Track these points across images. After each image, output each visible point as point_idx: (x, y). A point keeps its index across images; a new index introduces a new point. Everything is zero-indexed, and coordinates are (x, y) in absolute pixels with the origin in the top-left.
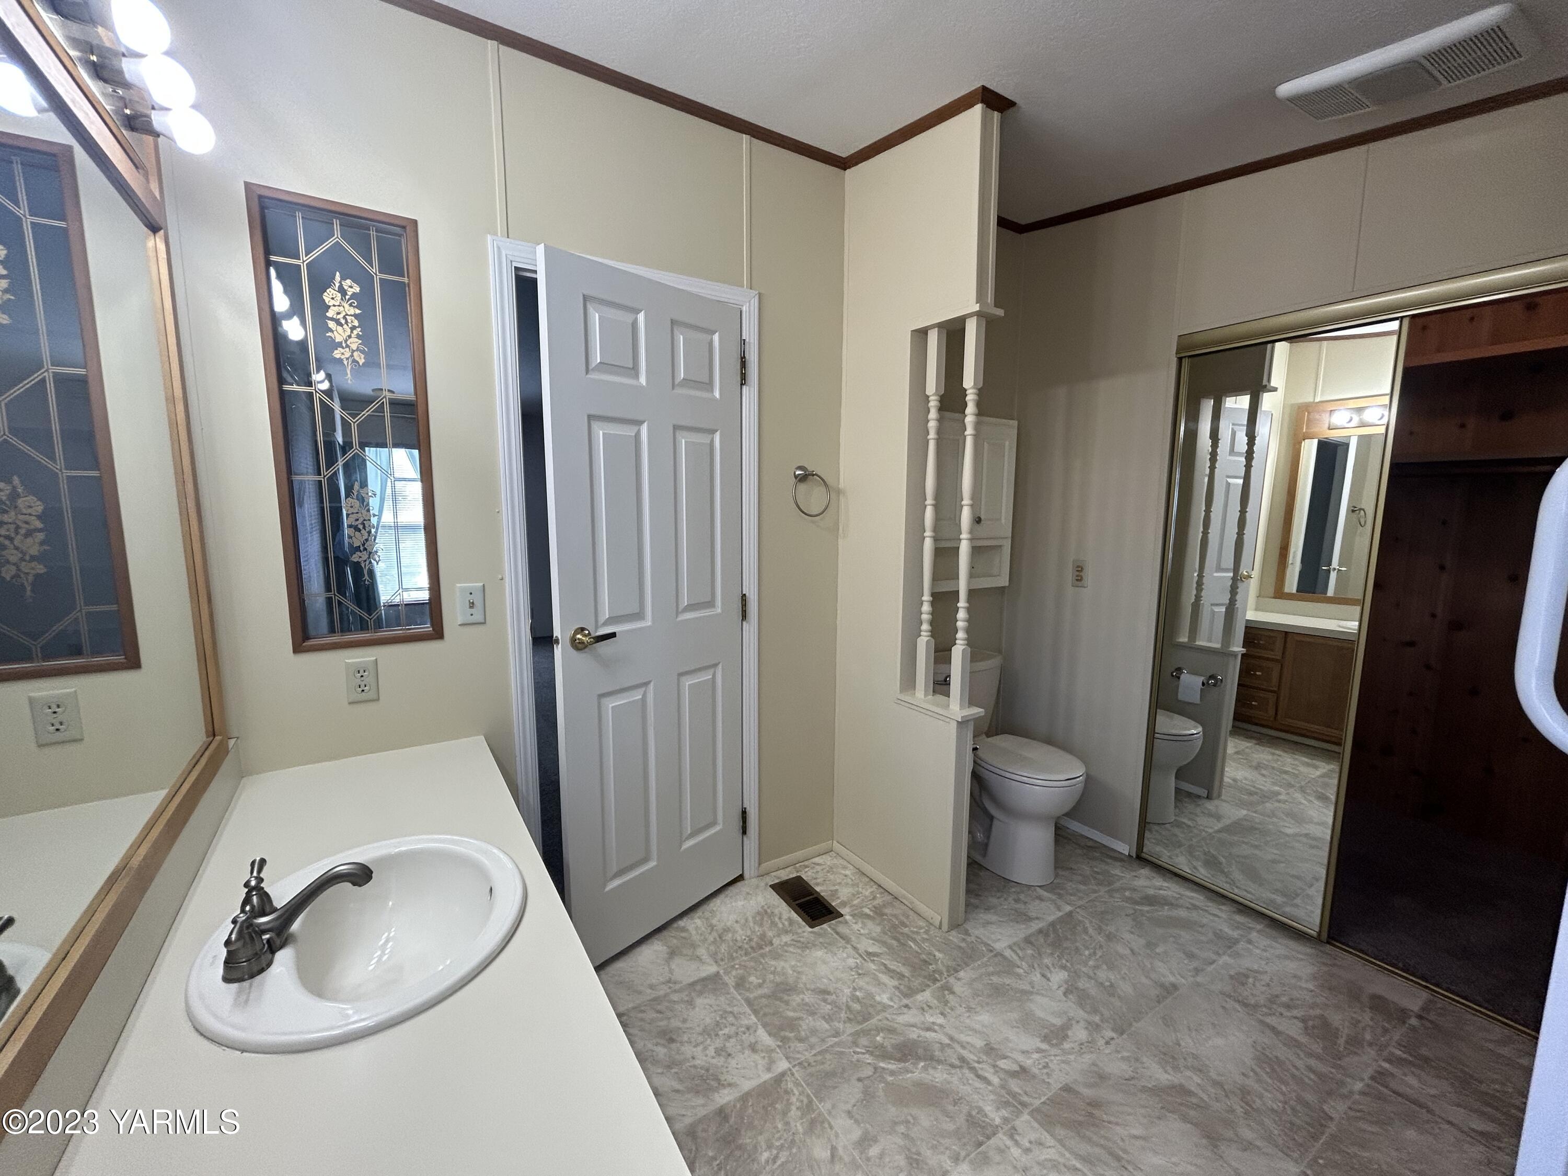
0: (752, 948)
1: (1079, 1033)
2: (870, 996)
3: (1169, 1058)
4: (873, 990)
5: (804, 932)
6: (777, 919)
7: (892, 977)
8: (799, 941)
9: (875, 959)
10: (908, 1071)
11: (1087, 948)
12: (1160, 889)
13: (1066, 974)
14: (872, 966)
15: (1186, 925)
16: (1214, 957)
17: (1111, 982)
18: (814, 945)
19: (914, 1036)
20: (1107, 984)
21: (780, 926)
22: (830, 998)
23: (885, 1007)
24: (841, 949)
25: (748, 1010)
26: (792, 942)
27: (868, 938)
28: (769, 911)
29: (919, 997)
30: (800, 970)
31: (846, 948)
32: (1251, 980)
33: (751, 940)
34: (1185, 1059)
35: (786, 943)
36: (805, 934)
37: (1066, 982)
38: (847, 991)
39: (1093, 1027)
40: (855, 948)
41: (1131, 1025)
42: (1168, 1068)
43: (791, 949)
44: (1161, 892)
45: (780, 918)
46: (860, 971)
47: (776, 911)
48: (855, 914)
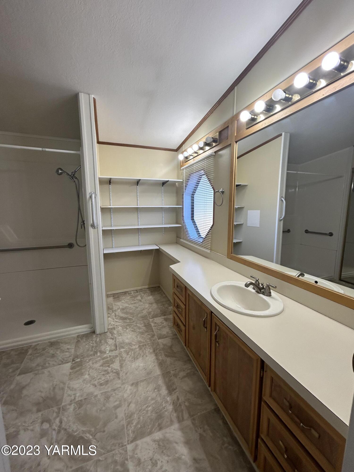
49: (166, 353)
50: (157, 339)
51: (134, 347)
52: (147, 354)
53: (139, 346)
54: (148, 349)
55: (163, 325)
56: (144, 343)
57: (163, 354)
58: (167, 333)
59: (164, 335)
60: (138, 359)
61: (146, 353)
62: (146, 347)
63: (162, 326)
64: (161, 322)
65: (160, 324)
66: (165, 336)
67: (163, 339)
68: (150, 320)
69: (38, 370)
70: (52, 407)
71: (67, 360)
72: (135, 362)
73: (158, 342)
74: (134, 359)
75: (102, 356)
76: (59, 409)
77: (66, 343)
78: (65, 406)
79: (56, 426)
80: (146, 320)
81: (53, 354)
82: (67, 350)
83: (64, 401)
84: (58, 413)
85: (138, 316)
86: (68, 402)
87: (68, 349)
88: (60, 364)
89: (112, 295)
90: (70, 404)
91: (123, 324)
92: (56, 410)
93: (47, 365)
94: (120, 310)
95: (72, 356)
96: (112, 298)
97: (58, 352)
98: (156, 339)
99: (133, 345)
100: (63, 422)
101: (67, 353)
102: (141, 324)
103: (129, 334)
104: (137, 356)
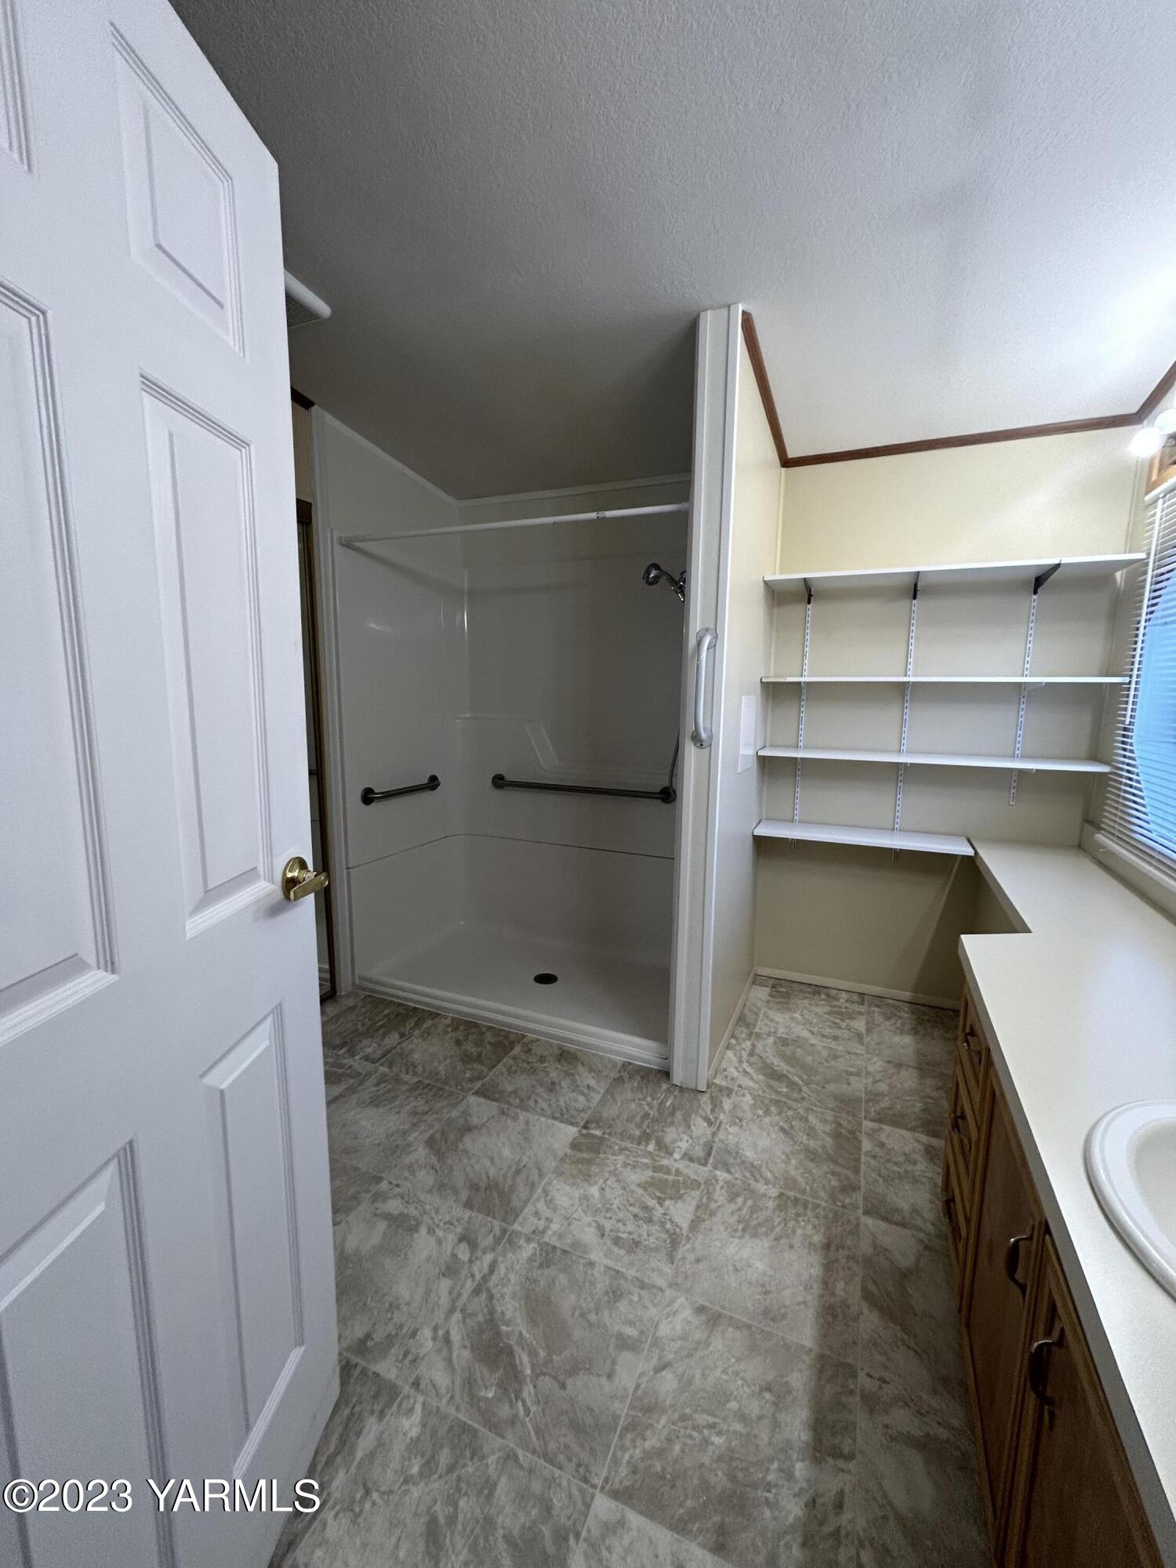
49: (873, 1288)
50: (860, 1211)
51: (761, 1187)
52: (797, 1241)
53: (781, 1195)
54: (809, 1227)
55: (910, 1168)
56: (803, 1192)
57: (858, 1280)
58: (915, 1210)
59: (898, 1211)
60: (755, 1235)
61: (794, 1232)
62: (805, 1215)
63: (902, 1171)
64: (907, 1152)
65: (894, 1159)
66: (897, 1218)
67: (883, 1224)
68: (868, 1125)
69: (510, 1104)
70: (494, 1217)
71: (572, 1116)
72: (743, 1241)
73: (858, 1225)
74: (744, 1230)
75: (658, 1159)
76: (504, 1231)
77: (591, 1070)
78: (517, 1234)
79: (480, 1271)
80: (850, 1118)
81: (553, 1083)
82: (586, 1091)
83: (520, 1219)
84: (498, 1241)
85: (824, 1087)
86: (527, 1229)
87: (589, 1087)
88: (554, 1118)
89: (771, 982)
90: (529, 1240)
91: (764, 1092)
92: (497, 1231)
93: (531, 1103)
94: (774, 1043)
95: (590, 1112)
96: (767, 990)
97: (564, 1084)
98: (856, 1207)
99: (762, 1176)
100: (496, 1272)
101: (581, 1099)
102: (825, 1122)
103: (765, 1134)
104: (760, 1225)
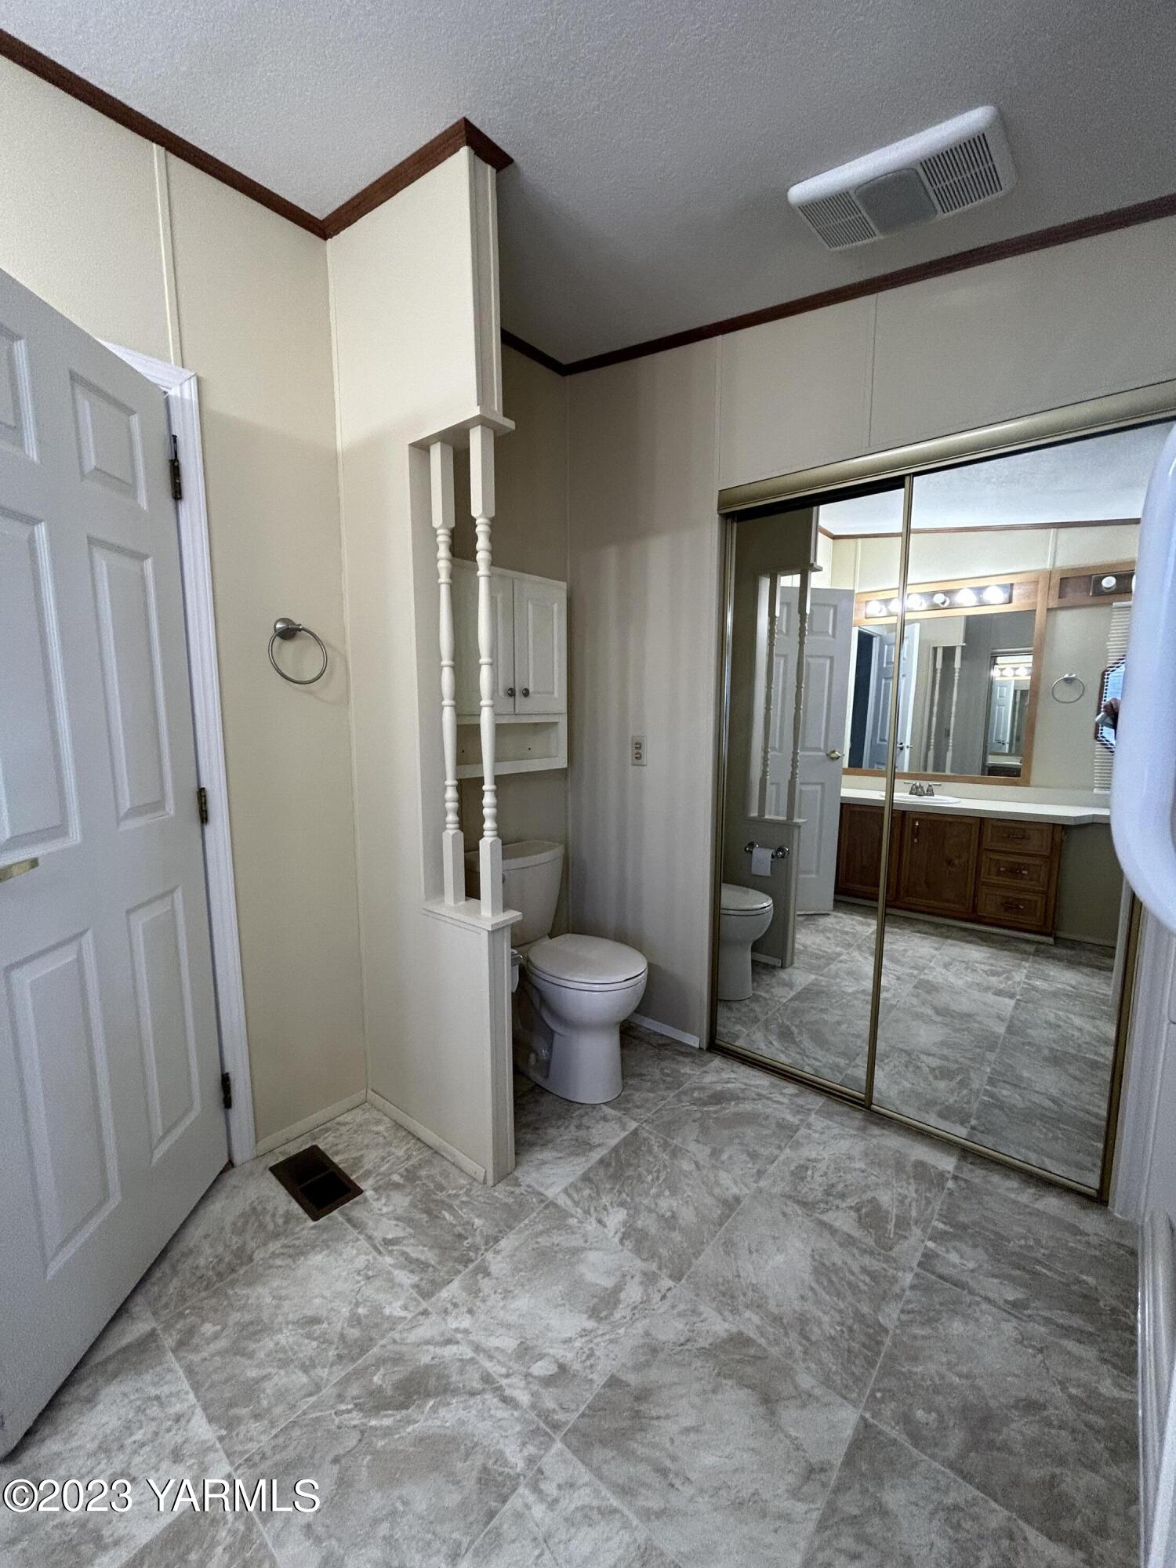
0: (220, 1275)
1: (633, 1293)
2: (377, 1309)
3: (728, 1297)
4: (381, 1297)
5: (303, 1229)
6: (268, 1218)
7: (412, 1272)
8: (293, 1246)
9: (395, 1248)
10: (410, 1421)
11: (650, 1172)
12: (727, 1083)
13: (625, 1212)
14: (389, 1260)
15: (751, 1119)
16: (776, 1152)
17: (673, 1212)
18: (313, 1248)
19: (426, 1359)
20: (669, 1214)
21: (271, 1227)
22: (317, 1329)
23: (394, 1321)
24: (351, 1244)
25: (186, 1385)
26: (281, 1250)
27: (389, 1219)
28: (259, 1208)
29: (444, 1294)
30: (283, 1292)
31: (358, 1240)
32: (809, 1173)
33: (220, 1261)
34: (745, 1294)
35: (273, 1253)
36: (305, 1232)
37: (625, 1224)
38: (345, 1311)
39: (650, 1279)
40: (370, 1238)
41: (690, 1264)
42: (727, 1313)
43: (278, 1262)
44: (729, 1085)
45: (274, 1215)
46: (370, 1273)
47: (270, 1207)
48: (380, 1187)
